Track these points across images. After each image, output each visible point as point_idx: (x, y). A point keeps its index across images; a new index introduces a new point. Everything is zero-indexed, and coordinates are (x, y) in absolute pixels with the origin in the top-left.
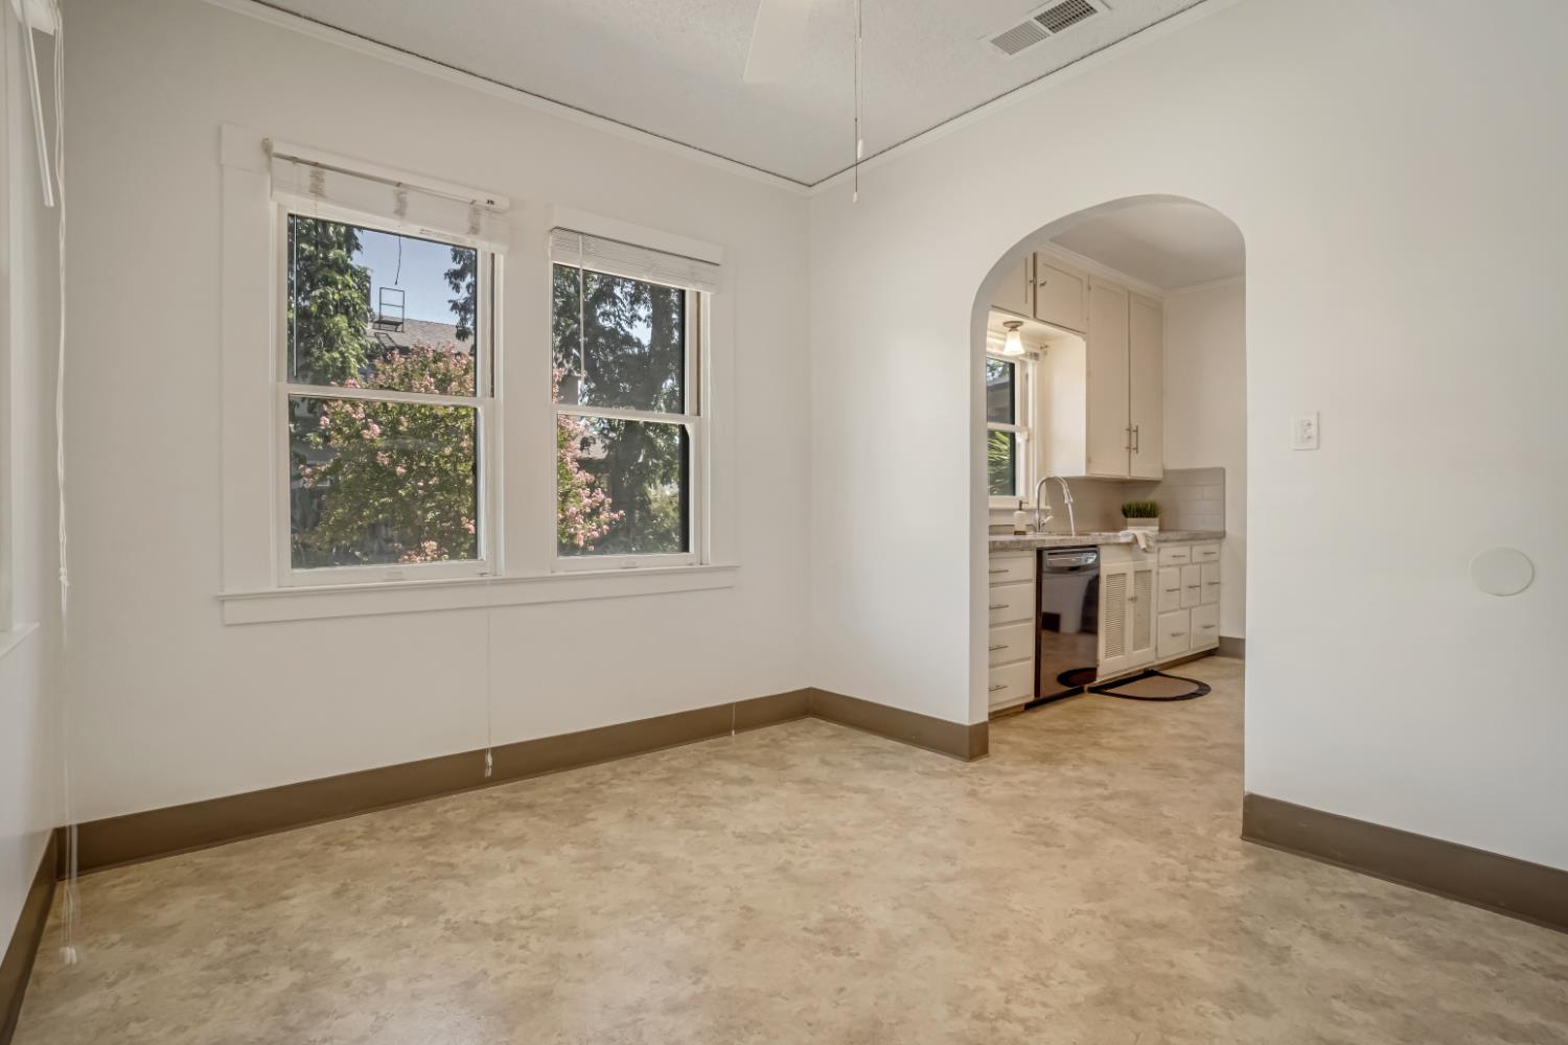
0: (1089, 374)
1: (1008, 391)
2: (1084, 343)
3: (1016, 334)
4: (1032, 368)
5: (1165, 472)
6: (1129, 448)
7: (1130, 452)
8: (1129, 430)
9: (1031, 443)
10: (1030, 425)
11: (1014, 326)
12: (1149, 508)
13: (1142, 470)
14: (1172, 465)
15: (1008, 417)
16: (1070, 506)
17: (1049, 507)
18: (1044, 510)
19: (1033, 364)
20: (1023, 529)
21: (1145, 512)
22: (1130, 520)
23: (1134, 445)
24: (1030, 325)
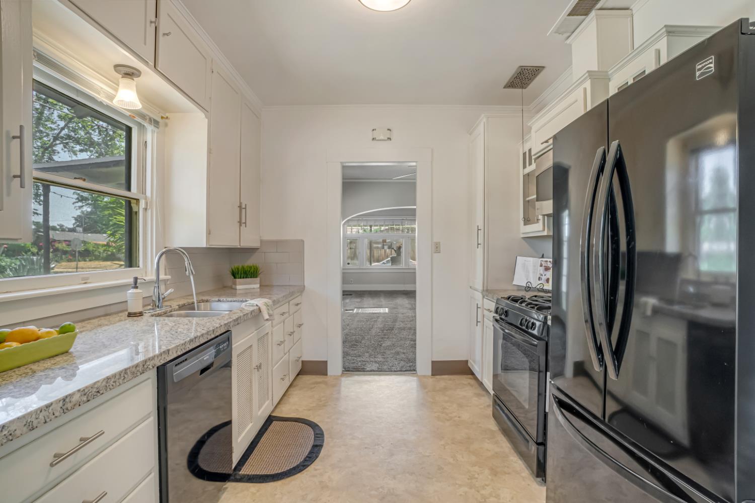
0: (210, 151)
1: (123, 169)
2: (207, 120)
3: (133, 83)
4: (151, 135)
5: (262, 241)
6: (240, 222)
7: (240, 225)
8: (240, 207)
9: (149, 212)
10: (148, 193)
11: (130, 73)
12: (253, 269)
13: (249, 241)
14: (266, 237)
15: (123, 180)
16: (192, 277)
17: (169, 277)
18: (165, 281)
19: (153, 132)
20: (139, 309)
21: (249, 273)
22: (238, 280)
23: (243, 221)
24: (150, 79)
